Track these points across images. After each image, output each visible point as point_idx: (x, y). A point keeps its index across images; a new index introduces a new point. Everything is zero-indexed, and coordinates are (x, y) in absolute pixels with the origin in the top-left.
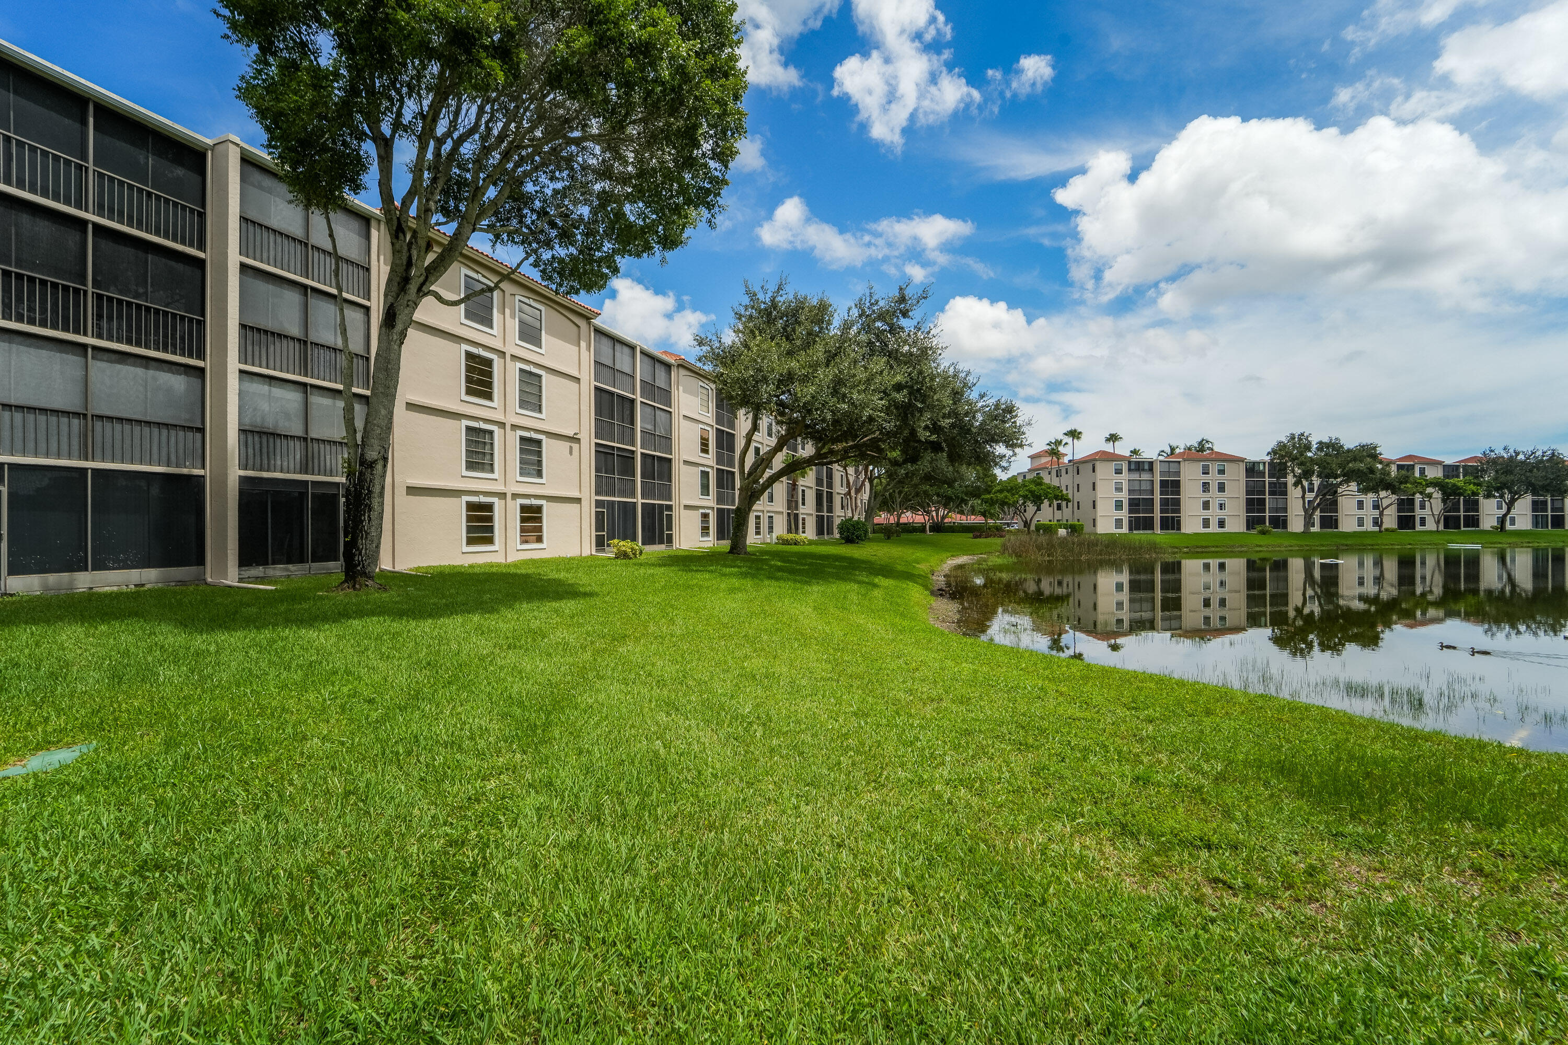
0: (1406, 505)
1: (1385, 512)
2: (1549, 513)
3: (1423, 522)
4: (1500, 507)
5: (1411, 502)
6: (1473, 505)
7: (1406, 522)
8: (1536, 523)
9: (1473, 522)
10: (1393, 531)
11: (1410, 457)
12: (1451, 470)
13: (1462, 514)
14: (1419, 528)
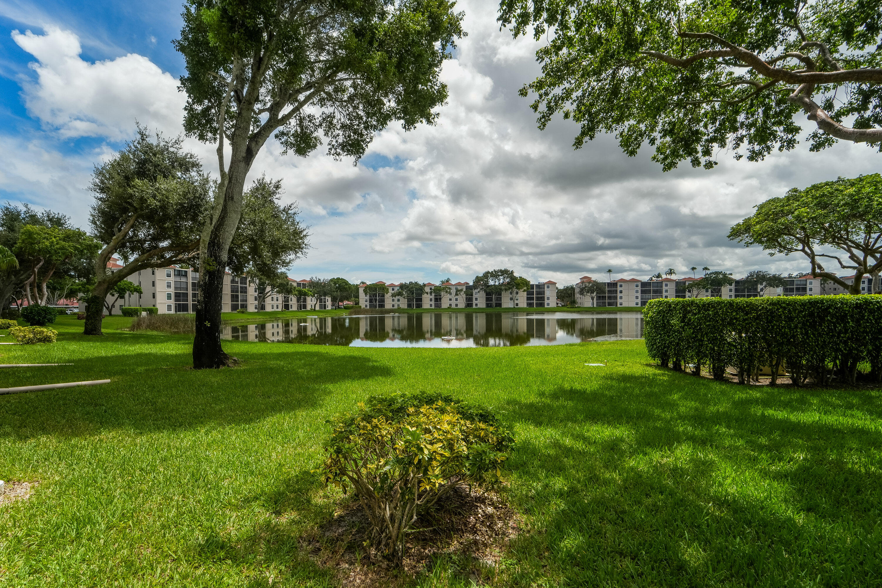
0: (287, 300)
2: (323, 303)
3: (292, 307)
4: (311, 301)
5: (288, 298)
6: (305, 300)
7: (287, 307)
8: (320, 308)
9: (305, 307)
12: (299, 285)
13: (302, 303)
14: (290, 309)
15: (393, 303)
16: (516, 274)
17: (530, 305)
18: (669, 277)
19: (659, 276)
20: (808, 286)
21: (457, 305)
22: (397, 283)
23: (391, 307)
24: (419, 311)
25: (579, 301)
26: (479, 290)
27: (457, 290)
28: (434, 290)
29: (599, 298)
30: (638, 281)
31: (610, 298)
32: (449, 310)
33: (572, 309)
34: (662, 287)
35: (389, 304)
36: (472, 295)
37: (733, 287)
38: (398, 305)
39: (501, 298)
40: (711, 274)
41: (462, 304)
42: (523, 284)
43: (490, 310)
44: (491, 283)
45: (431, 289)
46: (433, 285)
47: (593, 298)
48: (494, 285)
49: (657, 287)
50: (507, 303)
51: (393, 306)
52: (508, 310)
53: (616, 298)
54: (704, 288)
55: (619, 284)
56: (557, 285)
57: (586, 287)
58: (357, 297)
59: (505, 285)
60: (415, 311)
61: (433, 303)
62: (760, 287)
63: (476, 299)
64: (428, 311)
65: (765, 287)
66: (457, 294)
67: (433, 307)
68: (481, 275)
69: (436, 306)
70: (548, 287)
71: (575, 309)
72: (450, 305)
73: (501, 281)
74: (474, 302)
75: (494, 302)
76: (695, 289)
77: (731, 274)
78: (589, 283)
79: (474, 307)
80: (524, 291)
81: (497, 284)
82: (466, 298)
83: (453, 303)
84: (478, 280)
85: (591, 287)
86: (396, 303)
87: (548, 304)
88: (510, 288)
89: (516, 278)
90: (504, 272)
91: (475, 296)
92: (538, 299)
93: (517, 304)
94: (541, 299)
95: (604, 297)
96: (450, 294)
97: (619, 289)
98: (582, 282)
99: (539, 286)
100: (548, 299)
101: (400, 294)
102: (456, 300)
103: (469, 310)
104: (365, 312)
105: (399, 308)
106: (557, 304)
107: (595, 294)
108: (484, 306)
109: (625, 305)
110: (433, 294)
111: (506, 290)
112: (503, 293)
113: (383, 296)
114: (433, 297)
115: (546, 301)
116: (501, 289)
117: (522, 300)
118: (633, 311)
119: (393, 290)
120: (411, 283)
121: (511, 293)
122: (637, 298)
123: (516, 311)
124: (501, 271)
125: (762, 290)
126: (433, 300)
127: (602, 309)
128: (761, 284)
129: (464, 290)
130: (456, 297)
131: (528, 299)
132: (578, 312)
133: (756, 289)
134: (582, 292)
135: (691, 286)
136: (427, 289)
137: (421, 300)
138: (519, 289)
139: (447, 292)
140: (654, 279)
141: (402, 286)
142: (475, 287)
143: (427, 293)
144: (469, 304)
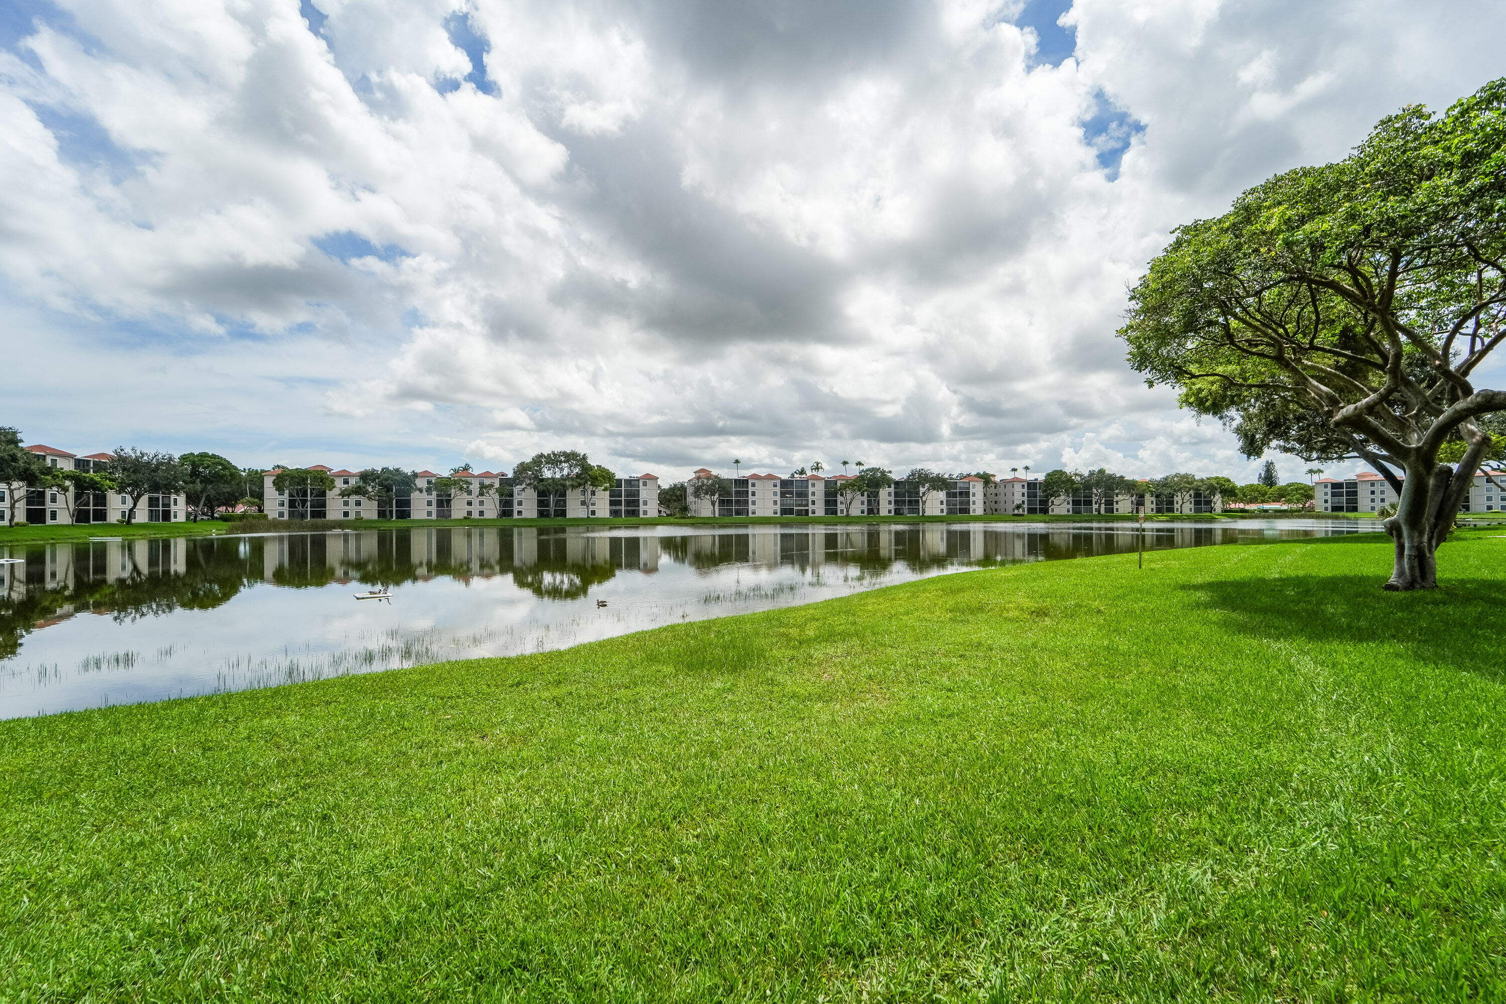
0: (36, 499)
1: (17, 505)
2: (161, 509)
3: (54, 516)
4: (124, 502)
5: (42, 495)
6: (101, 500)
7: (36, 516)
8: (151, 518)
9: (101, 515)
10: (24, 525)
11: (40, 447)
12: (81, 464)
13: (91, 508)
14: (49, 522)
15: (346, 509)
16: (593, 462)
17: (615, 513)
18: (815, 473)
19: (802, 472)
20: (972, 491)
21: (481, 513)
22: (355, 470)
23: (339, 516)
24: (402, 524)
25: (693, 507)
26: (524, 486)
27: (482, 486)
28: (435, 484)
29: (722, 502)
30: (776, 478)
31: (737, 502)
32: (467, 522)
33: (682, 521)
34: (807, 487)
35: (335, 509)
36: (512, 495)
37: (892, 490)
38: (358, 513)
39: (565, 501)
40: (867, 470)
41: (492, 510)
42: (604, 478)
43: (545, 522)
44: (547, 474)
45: (429, 482)
46: (434, 476)
47: (713, 504)
48: (553, 479)
49: (802, 487)
50: (575, 510)
51: (346, 514)
52: (577, 522)
53: (747, 502)
54: (859, 490)
55: (750, 482)
56: (659, 482)
57: (703, 485)
58: (260, 496)
59: (572, 479)
60: (395, 524)
61: (434, 508)
62: (922, 490)
63: (520, 503)
64: (422, 524)
65: (929, 489)
66: (481, 494)
67: (434, 517)
68: (528, 460)
69: (440, 514)
70: (645, 484)
71: (687, 521)
72: (469, 513)
73: (565, 472)
74: (516, 508)
75: (552, 508)
76: (848, 492)
77: (890, 472)
78: (708, 479)
79: (516, 516)
80: (605, 490)
81: (558, 476)
82: (501, 501)
83: (475, 509)
84: (522, 469)
85: (712, 485)
86: (352, 509)
87: (645, 512)
88: (580, 485)
89: (591, 468)
90: (570, 457)
91: (516, 498)
92: (628, 503)
93: (593, 513)
94: (633, 503)
95: (729, 502)
96: (470, 493)
97: (751, 489)
98: (698, 478)
99: (629, 482)
100: (645, 503)
101: (358, 491)
102: (481, 503)
103: (506, 522)
104: (274, 525)
105: (359, 519)
106: (660, 512)
107: (717, 496)
108: (534, 515)
109: (760, 513)
110: (434, 493)
111: (573, 487)
112: (569, 492)
113: (323, 494)
114: (433, 497)
115: (642, 508)
116: (564, 486)
117: (602, 506)
118: (771, 523)
119: (346, 482)
120: (385, 470)
121: (584, 492)
122: (775, 503)
123: (592, 523)
124: (565, 454)
125: (924, 494)
126: (434, 503)
127: (727, 520)
128: (924, 486)
129: (497, 485)
130: (481, 498)
131: (612, 503)
132: (692, 525)
133: (918, 493)
134: (697, 492)
135: (844, 487)
136: (421, 483)
137: (408, 503)
138: (597, 486)
139: (461, 489)
140: (796, 476)
141: (366, 477)
142: (515, 481)
143: (421, 491)
144: (506, 510)
